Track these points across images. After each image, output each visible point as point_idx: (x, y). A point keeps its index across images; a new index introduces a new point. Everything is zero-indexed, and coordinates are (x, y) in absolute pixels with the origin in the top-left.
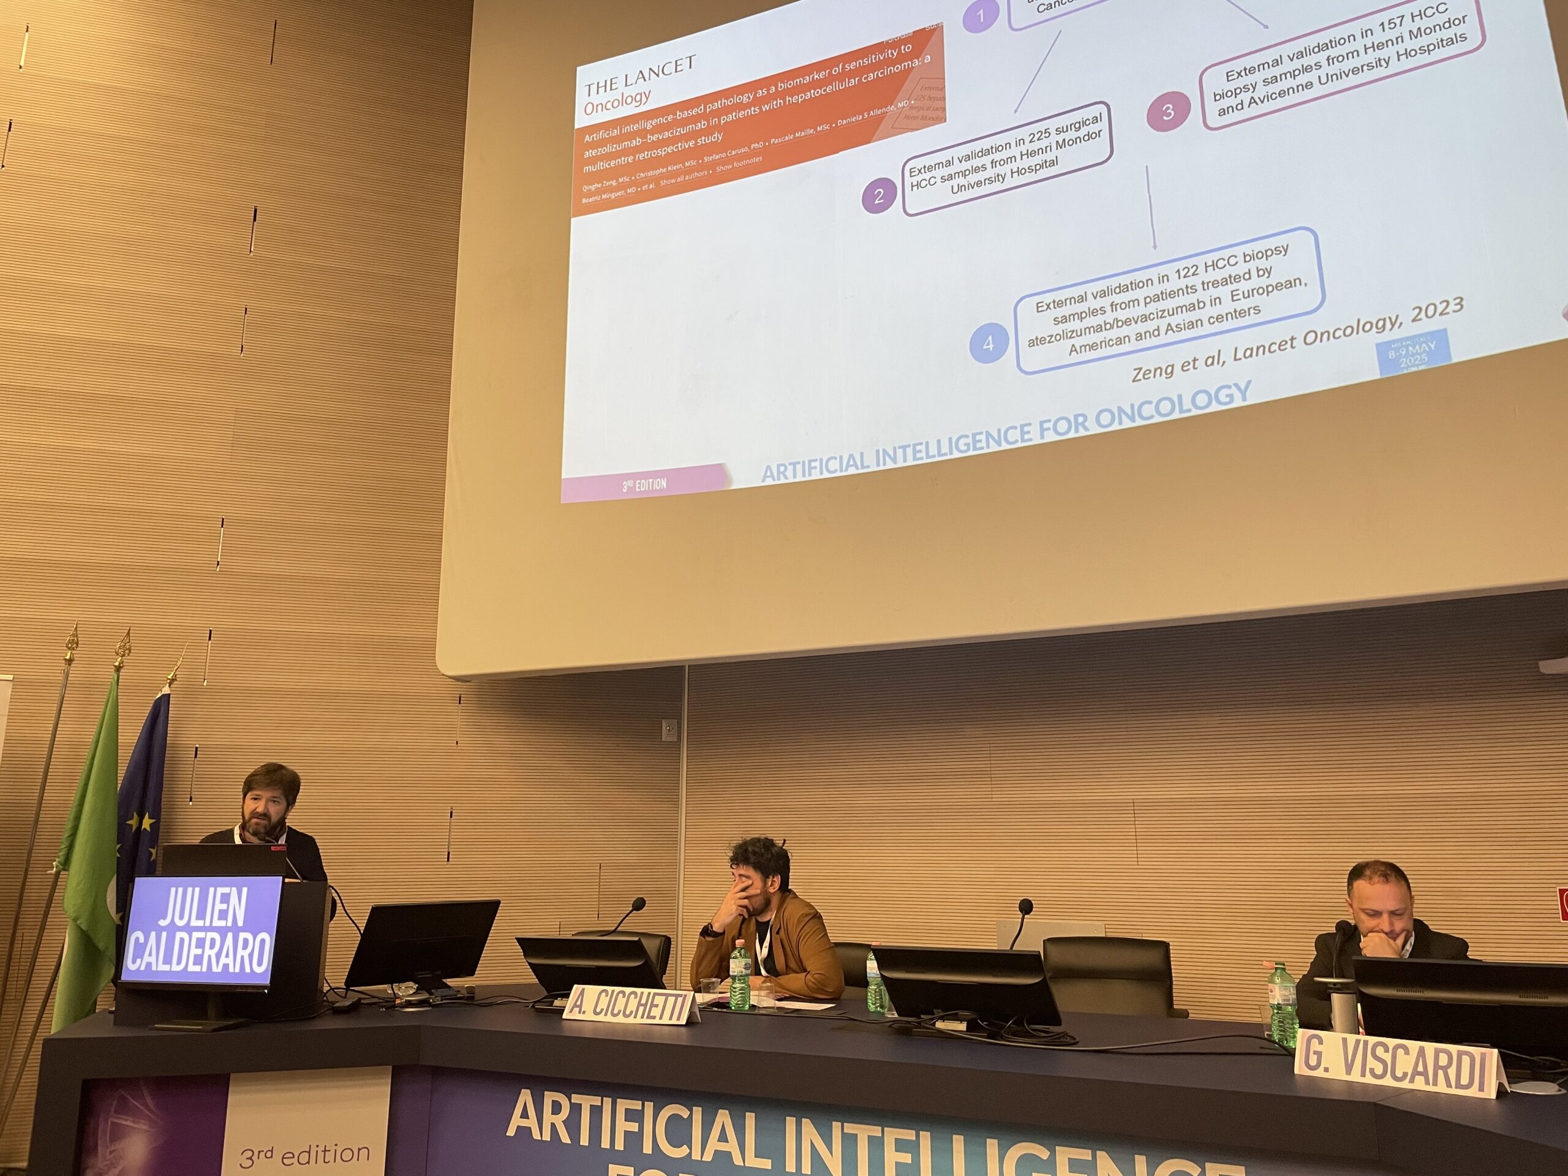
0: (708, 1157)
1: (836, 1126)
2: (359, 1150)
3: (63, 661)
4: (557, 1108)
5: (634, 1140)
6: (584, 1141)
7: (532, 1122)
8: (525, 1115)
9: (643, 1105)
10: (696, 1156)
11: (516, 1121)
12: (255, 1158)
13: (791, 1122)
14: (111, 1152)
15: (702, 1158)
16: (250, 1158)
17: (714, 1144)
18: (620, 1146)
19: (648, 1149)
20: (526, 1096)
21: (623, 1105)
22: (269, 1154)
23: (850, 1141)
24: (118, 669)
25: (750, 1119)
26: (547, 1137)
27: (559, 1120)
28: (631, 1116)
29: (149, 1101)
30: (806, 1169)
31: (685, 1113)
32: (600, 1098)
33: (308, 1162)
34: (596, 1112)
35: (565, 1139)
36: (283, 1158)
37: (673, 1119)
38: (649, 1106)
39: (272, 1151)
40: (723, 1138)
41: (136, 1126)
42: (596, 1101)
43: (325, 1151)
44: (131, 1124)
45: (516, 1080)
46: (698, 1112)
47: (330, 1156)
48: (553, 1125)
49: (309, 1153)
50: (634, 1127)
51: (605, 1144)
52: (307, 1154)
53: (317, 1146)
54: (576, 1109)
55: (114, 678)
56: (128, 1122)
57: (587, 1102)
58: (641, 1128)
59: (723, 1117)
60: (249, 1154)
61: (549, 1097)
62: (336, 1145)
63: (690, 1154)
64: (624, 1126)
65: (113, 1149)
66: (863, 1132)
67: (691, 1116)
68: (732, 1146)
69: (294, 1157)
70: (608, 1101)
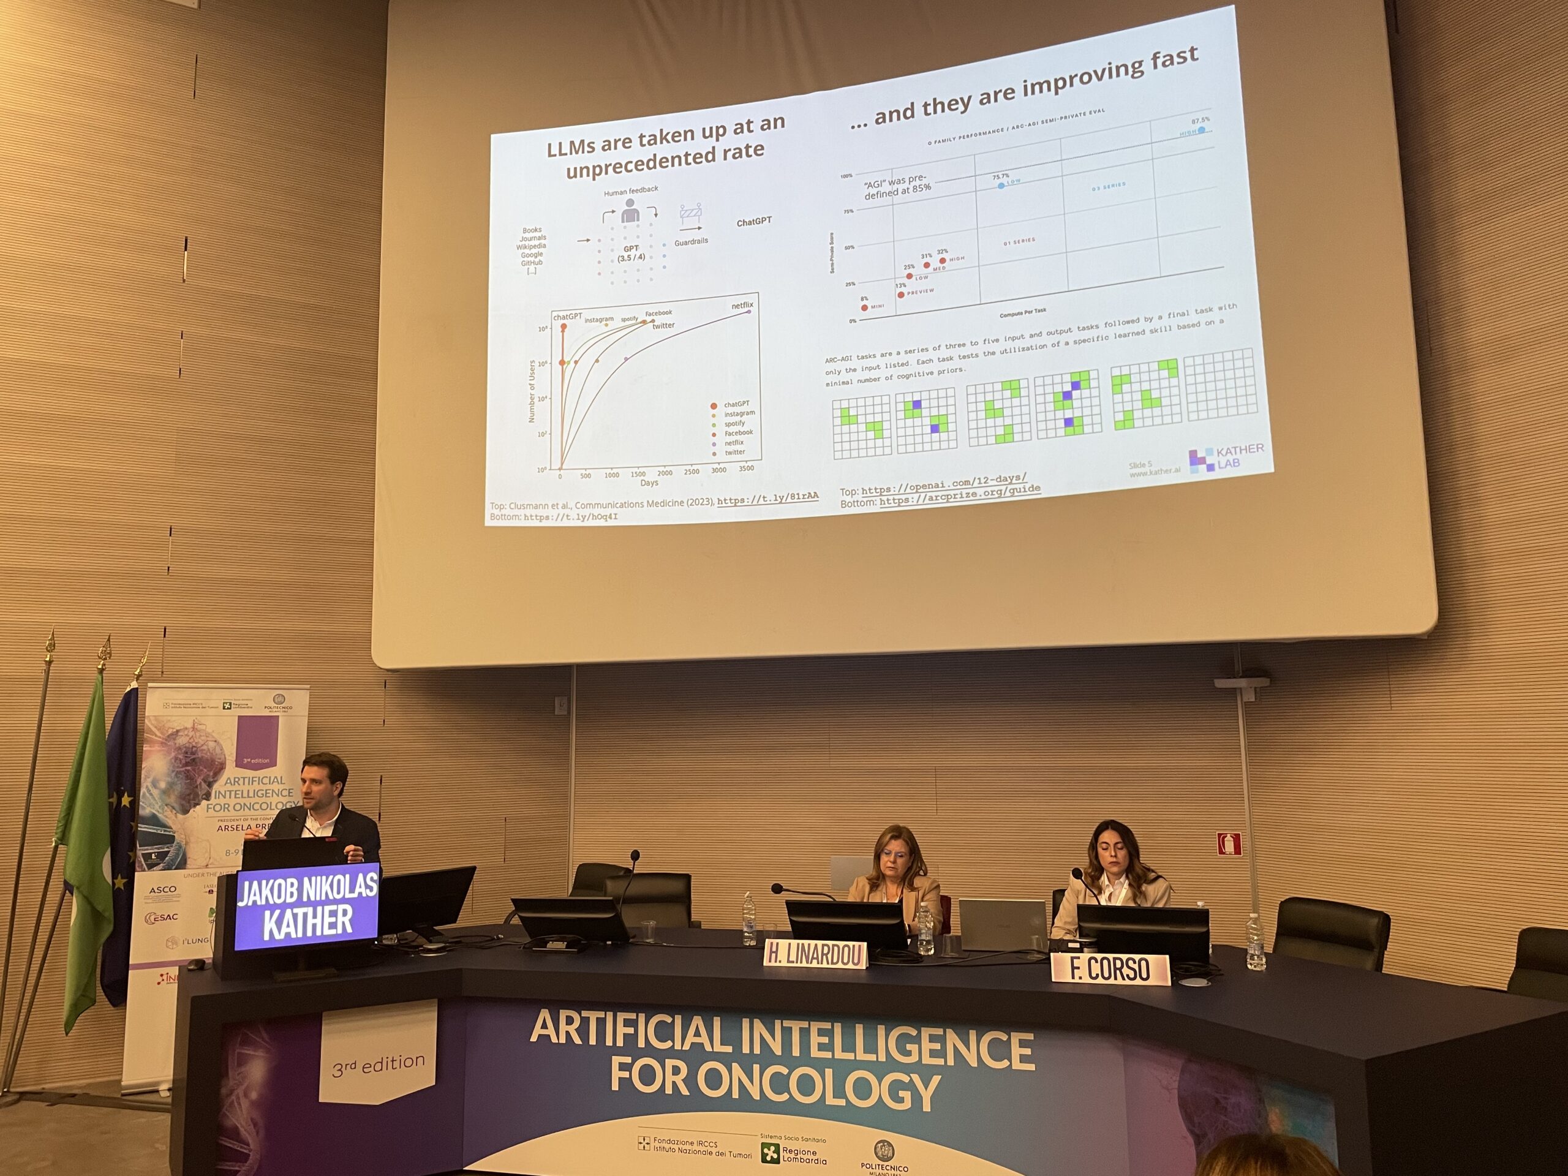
0: (687, 1047)
1: (778, 1023)
2: (417, 1058)
3: (44, 662)
4: (570, 1021)
5: (632, 1039)
6: (593, 1041)
7: (550, 1031)
8: (544, 1026)
9: (637, 1016)
10: (678, 1047)
11: (538, 1031)
12: (343, 1069)
13: (746, 1023)
14: (239, 1074)
15: (682, 1047)
16: (340, 1070)
17: (691, 1038)
18: (620, 1043)
19: (641, 1044)
20: (545, 1014)
21: (621, 1016)
22: (353, 1066)
23: (787, 1032)
24: (101, 671)
25: (717, 1022)
26: (563, 1040)
27: (572, 1029)
28: (627, 1023)
29: (265, 1035)
30: (757, 1051)
31: (669, 1020)
32: (604, 1013)
33: (381, 1070)
34: (601, 1023)
35: (577, 1041)
36: (363, 1068)
37: (660, 1024)
38: (642, 1017)
39: (355, 1063)
40: (697, 1034)
41: (257, 1054)
42: (601, 1014)
43: (393, 1061)
44: (252, 1053)
45: (538, 1004)
46: (678, 1019)
47: (396, 1064)
48: (568, 1033)
49: (382, 1063)
50: (631, 1030)
51: (609, 1042)
52: (380, 1064)
53: (387, 1058)
54: (585, 1021)
55: (98, 679)
56: (248, 1051)
57: (593, 1016)
58: (636, 1031)
59: (697, 1021)
60: (339, 1067)
61: (563, 1014)
62: (400, 1056)
63: (673, 1046)
64: (622, 1030)
65: (239, 1071)
66: (796, 1026)
67: (673, 1021)
68: (704, 1039)
69: (371, 1067)
70: (610, 1015)
